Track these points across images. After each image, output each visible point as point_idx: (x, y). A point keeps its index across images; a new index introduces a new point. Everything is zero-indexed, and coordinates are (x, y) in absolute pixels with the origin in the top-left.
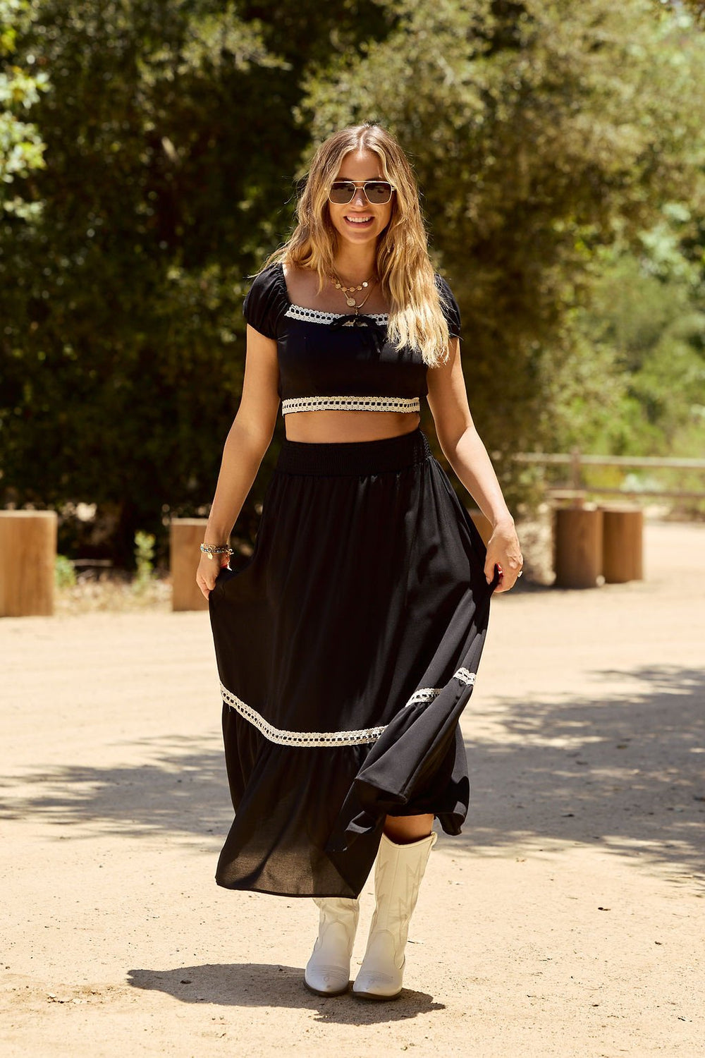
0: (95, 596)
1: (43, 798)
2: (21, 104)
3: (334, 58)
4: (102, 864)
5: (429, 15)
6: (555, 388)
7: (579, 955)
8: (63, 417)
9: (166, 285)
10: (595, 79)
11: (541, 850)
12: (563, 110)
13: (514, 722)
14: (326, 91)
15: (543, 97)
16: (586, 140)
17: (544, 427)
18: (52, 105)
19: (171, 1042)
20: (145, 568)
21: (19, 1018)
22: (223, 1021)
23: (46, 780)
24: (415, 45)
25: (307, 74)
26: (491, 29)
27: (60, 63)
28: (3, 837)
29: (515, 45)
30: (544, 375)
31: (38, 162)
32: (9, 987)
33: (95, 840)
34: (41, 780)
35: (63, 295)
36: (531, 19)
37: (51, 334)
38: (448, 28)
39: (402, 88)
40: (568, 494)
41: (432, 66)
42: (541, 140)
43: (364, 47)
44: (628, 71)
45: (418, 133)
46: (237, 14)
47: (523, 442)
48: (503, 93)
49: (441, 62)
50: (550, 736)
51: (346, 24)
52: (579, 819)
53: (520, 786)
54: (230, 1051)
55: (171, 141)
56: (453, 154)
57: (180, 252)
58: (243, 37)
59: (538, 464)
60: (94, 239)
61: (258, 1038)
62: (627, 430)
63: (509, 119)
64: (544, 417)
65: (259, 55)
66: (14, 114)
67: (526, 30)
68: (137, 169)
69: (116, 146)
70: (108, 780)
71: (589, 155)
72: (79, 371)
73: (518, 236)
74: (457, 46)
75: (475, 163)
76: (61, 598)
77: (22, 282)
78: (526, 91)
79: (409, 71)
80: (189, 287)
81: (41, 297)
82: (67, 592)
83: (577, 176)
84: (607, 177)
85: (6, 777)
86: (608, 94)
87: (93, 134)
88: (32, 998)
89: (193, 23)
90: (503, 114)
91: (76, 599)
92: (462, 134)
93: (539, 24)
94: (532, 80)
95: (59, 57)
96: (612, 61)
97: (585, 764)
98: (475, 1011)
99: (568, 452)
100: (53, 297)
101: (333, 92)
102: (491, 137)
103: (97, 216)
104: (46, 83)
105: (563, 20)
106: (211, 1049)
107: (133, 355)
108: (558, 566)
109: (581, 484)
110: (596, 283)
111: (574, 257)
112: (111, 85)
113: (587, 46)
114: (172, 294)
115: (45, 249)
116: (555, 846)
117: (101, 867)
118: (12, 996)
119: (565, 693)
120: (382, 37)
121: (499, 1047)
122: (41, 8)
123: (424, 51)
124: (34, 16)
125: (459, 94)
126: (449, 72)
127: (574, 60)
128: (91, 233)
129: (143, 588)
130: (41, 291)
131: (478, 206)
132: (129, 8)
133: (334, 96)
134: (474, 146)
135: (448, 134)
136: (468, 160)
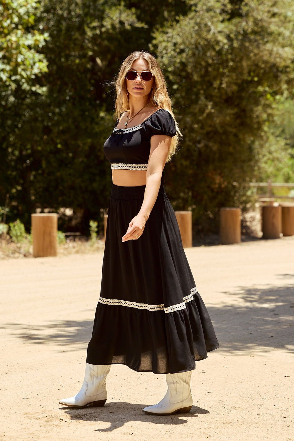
0: (74, 247)
1: (56, 334)
2: (38, 46)
3: (165, 23)
5: (204, 4)
6: (261, 156)
7: (277, 396)
8: (58, 174)
9: (99, 119)
10: (273, 28)
11: (260, 352)
12: (261, 42)
13: (247, 297)
14: (162, 37)
15: (252, 37)
16: (271, 54)
17: (256, 173)
18: (50, 46)
19: (111, 437)
20: (94, 235)
21: (49, 428)
22: (132, 428)
23: (56, 327)
24: (198, 16)
25: (155, 30)
26: (229, 9)
27: (53, 28)
28: (40, 352)
29: (240, 15)
30: (256, 151)
31: (45, 70)
32: (44, 415)
33: (77, 352)
34: (54, 327)
35: (58, 124)
36: (246, 5)
37: (52, 140)
38: (212, 9)
39: (194, 35)
40: (267, 199)
41: (206, 25)
42: (252, 55)
43: (177, 18)
44: (287, 25)
45: (201, 53)
46: (125, 6)
47: (248, 179)
48: (236, 35)
49: (209, 24)
50: (262, 303)
51: (170, 9)
52: (276, 338)
53: (251, 325)
55: (100, 59)
56: (215, 62)
57: (105, 105)
58: (128, 15)
59: (254, 187)
60: (69, 100)
61: (147, 435)
62: (291, 173)
63: (239, 46)
64: (256, 168)
65: (135, 23)
66: (35, 50)
67: (244, 9)
68: (86, 71)
69: (77, 61)
70: (82, 326)
71: (272, 60)
72: (64, 155)
73: (243, 94)
74: (216, 17)
75: (225, 64)
76: (60, 249)
77: (40, 119)
78: (245, 34)
79: (197, 28)
80: (108, 119)
81: (48, 125)
82: (62, 246)
83: (267, 69)
84: (280, 69)
85: (40, 326)
86: (279, 34)
87: (67, 57)
88: (54, 420)
89: (107, 11)
90: (236, 44)
91: (66, 249)
92: (219, 53)
93: (250, 6)
94: (248, 30)
95: (53, 26)
96: (281, 21)
97: (278, 314)
98: (235, 421)
99: (267, 182)
100: (53, 125)
101: (165, 37)
102: (231, 54)
103: (70, 91)
104: (48, 37)
105: (260, 5)
106: (127, 440)
107: (87, 148)
108: (264, 229)
109: (272, 195)
110: (275, 112)
111: (267, 102)
112: (74, 37)
113: (270, 15)
114: (102, 122)
115: (49, 105)
116: (266, 350)
117: (80, 363)
118: (45, 419)
119: (268, 284)
120: (185, 14)
121: (245, 436)
122: (45, 6)
123: (202, 19)
124: (42, 9)
125: (217, 37)
126: (212, 28)
127: (265, 21)
128: (68, 98)
129: (94, 243)
130: (48, 122)
131: (226, 82)
132: (81, 5)
133: (166, 39)
134: (224, 58)
135: (213, 53)
136: (222, 63)
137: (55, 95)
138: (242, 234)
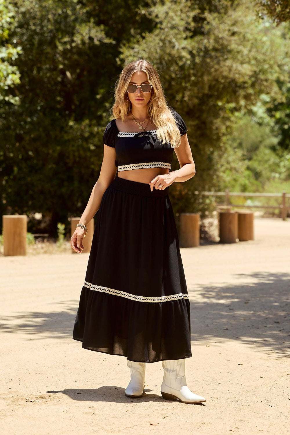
0: (42, 248)
1: (23, 324)
2: (11, 59)
3: (132, 39)
4: (46, 349)
5: (169, 22)
6: (219, 166)
7: (231, 382)
8: (29, 179)
9: (68, 128)
10: (233, 46)
11: (216, 342)
12: (221, 58)
13: (205, 294)
14: (129, 51)
15: (213, 54)
16: (230, 70)
17: (215, 181)
18: (23, 59)
19: (74, 416)
20: (61, 237)
21: (15, 408)
22: (93, 408)
23: (24, 318)
24: (163, 34)
25: (122, 45)
26: (192, 27)
27: (26, 43)
28: (8, 339)
29: (202, 33)
30: (215, 161)
31: (18, 81)
32: (11, 396)
33: (44, 340)
34: (22, 318)
35: (29, 132)
36: (208, 23)
37: (24, 147)
38: (176, 27)
39: (159, 51)
40: (225, 207)
41: (170, 42)
42: (213, 70)
43: (144, 34)
44: (246, 43)
45: (165, 68)
46: (94, 23)
47: (207, 187)
48: (198, 52)
49: (174, 40)
50: (219, 299)
51: (137, 26)
52: (231, 330)
53: (207, 318)
54: (96, 419)
55: (69, 72)
56: (178, 76)
57: (74, 115)
58: (97, 32)
59: (213, 196)
60: (40, 110)
61: (107, 414)
62: (247, 182)
63: (200, 62)
64: (215, 177)
65: (103, 39)
66: (8, 62)
67: (206, 28)
68: (57, 83)
69: (48, 75)
70: (48, 317)
71: (231, 76)
72: (35, 161)
73: (204, 107)
74: (180, 34)
75: (187, 79)
76: (29, 249)
77: (12, 127)
78: (206, 51)
79: (161, 44)
80: (77, 128)
81: (20, 133)
82: (31, 247)
83: (227, 84)
84: (238, 84)
85: (9, 317)
86: (238, 52)
87: (39, 70)
88: (20, 400)
89: (78, 27)
90: (198, 60)
91: (35, 249)
92: (182, 68)
93: (212, 25)
94: (209, 47)
95: (26, 40)
96: (240, 39)
97: (232, 309)
99: (224, 191)
100: (25, 133)
101: (131, 52)
102: (193, 69)
103: (41, 101)
104: (20, 50)
105: (220, 24)
106: (89, 419)
107: (56, 155)
108: (221, 235)
109: (230, 203)
110: (234, 126)
111: (226, 115)
112: (46, 51)
113: (230, 34)
114: (71, 131)
115: (21, 114)
116: (221, 341)
117: (46, 350)
118: (12, 399)
119: (224, 283)
120: (151, 31)
121: (200, 417)
122: (19, 22)
123: (167, 36)
124: (16, 24)
125: (180, 53)
126: (177, 44)
127: (225, 39)
128: (39, 108)
129: (61, 245)
130: (20, 130)
131: (188, 96)
132: (52, 21)
133: (132, 54)
134: (187, 73)
135: (177, 68)
136: (184, 78)
137: (27, 105)
138: (201, 238)
